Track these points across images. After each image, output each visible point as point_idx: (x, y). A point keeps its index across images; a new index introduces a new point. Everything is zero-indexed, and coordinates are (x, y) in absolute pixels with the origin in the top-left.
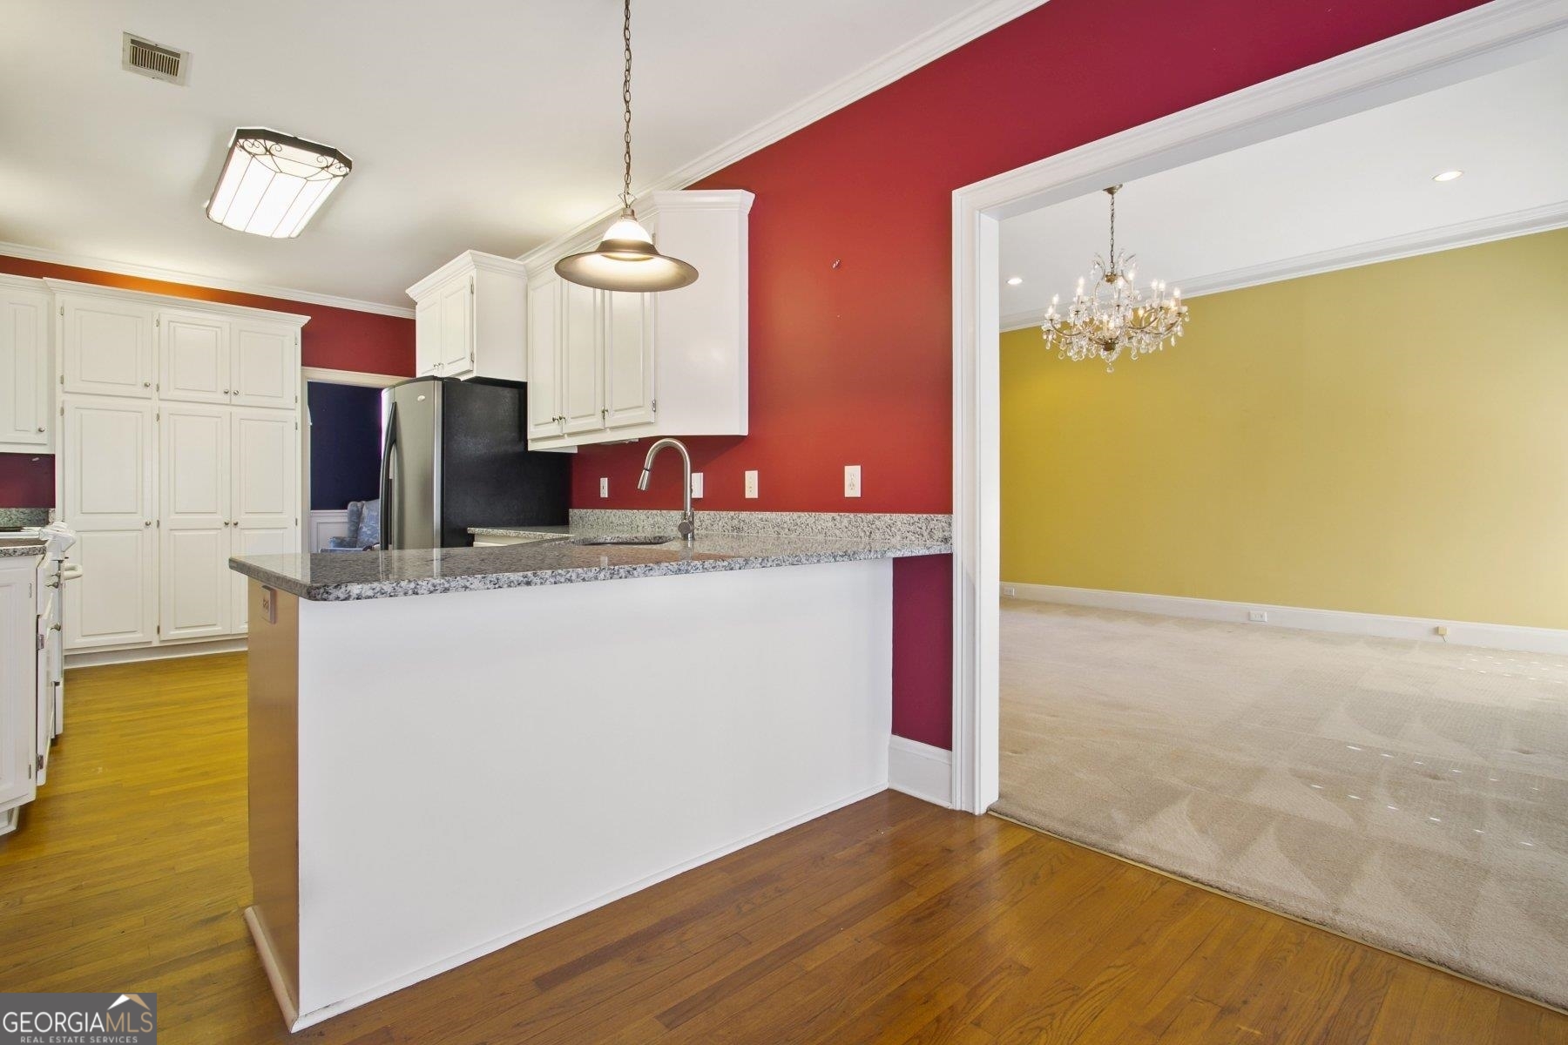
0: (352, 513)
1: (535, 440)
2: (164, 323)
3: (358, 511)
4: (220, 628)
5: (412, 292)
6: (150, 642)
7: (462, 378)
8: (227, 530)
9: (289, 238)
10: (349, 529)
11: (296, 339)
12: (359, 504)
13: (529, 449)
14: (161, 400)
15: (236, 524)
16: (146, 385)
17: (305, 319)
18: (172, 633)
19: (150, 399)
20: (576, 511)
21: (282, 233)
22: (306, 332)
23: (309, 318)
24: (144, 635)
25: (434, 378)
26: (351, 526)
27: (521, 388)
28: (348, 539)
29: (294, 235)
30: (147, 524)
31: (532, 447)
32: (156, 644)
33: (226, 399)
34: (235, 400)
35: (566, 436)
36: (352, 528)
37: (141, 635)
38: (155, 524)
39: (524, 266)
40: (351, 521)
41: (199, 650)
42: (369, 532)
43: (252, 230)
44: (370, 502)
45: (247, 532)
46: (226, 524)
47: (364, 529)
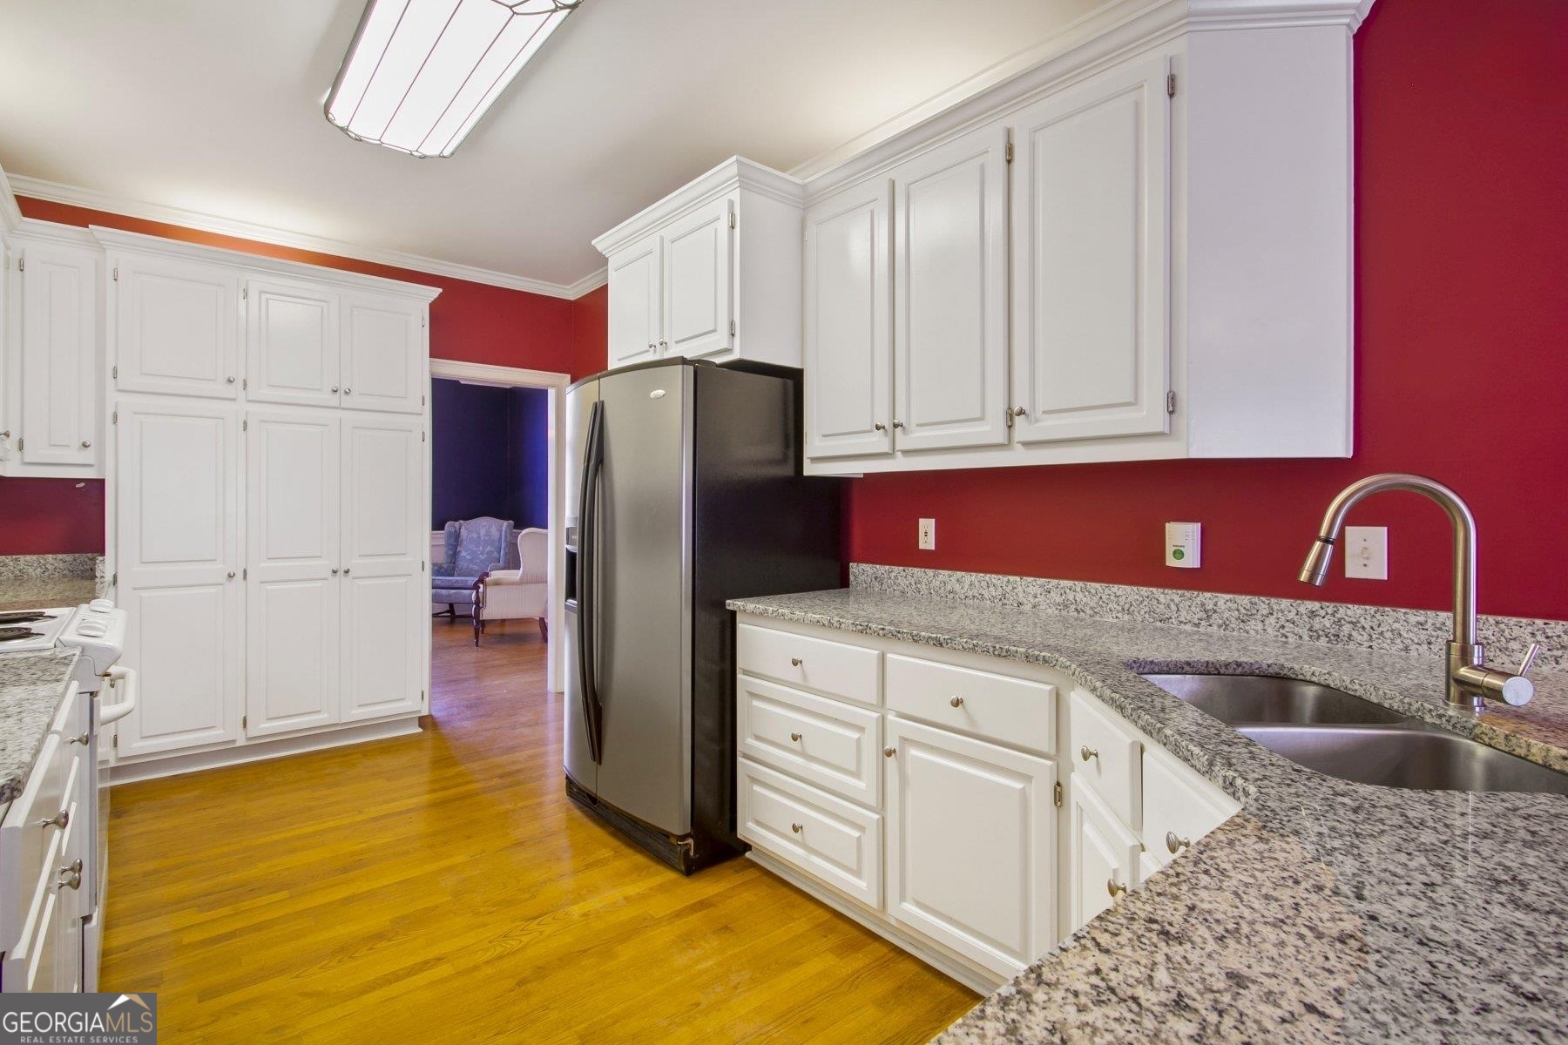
0: (449, 535)
1: (814, 460)
2: (253, 295)
3: (455, 531)
4: (326, 716)
5: (600, 243)
6: (234, 741)
7: (718, 360)
8: (337, 579)
9: (441, 157)
10: (447, 553)
11: (423, 318)
12: (457, 524)
13: (806, 473)
14: (249, 401)
15: (347, 572)
16: (230, 381)
17: (435, 292)
18: (263, 726)
19: (234, 400)
20: (863, 566)
21: (431, 150)
22: (435, 308)
23: (440, 290)
24: (225, 731)
25: (683, 361)
26: (449, 549)
27: (794, 378)
28: (445, 566)
29: (447, 153)
30: (230, 576)
31: (810, 470)
32: (241, 742)
33: (334, 400)
34: (347, 401)
35: (899, 454)
36: (451, 552)
37: (221, 732)
38: (240, 575)
39: (804, 187)
40: (448, 545)
41: (298, 747)
42: (469, 557)
43: (391, 140)
44: (469, 521)
45: (359, 582)
46: (335, 572)
47: (463, 554)
